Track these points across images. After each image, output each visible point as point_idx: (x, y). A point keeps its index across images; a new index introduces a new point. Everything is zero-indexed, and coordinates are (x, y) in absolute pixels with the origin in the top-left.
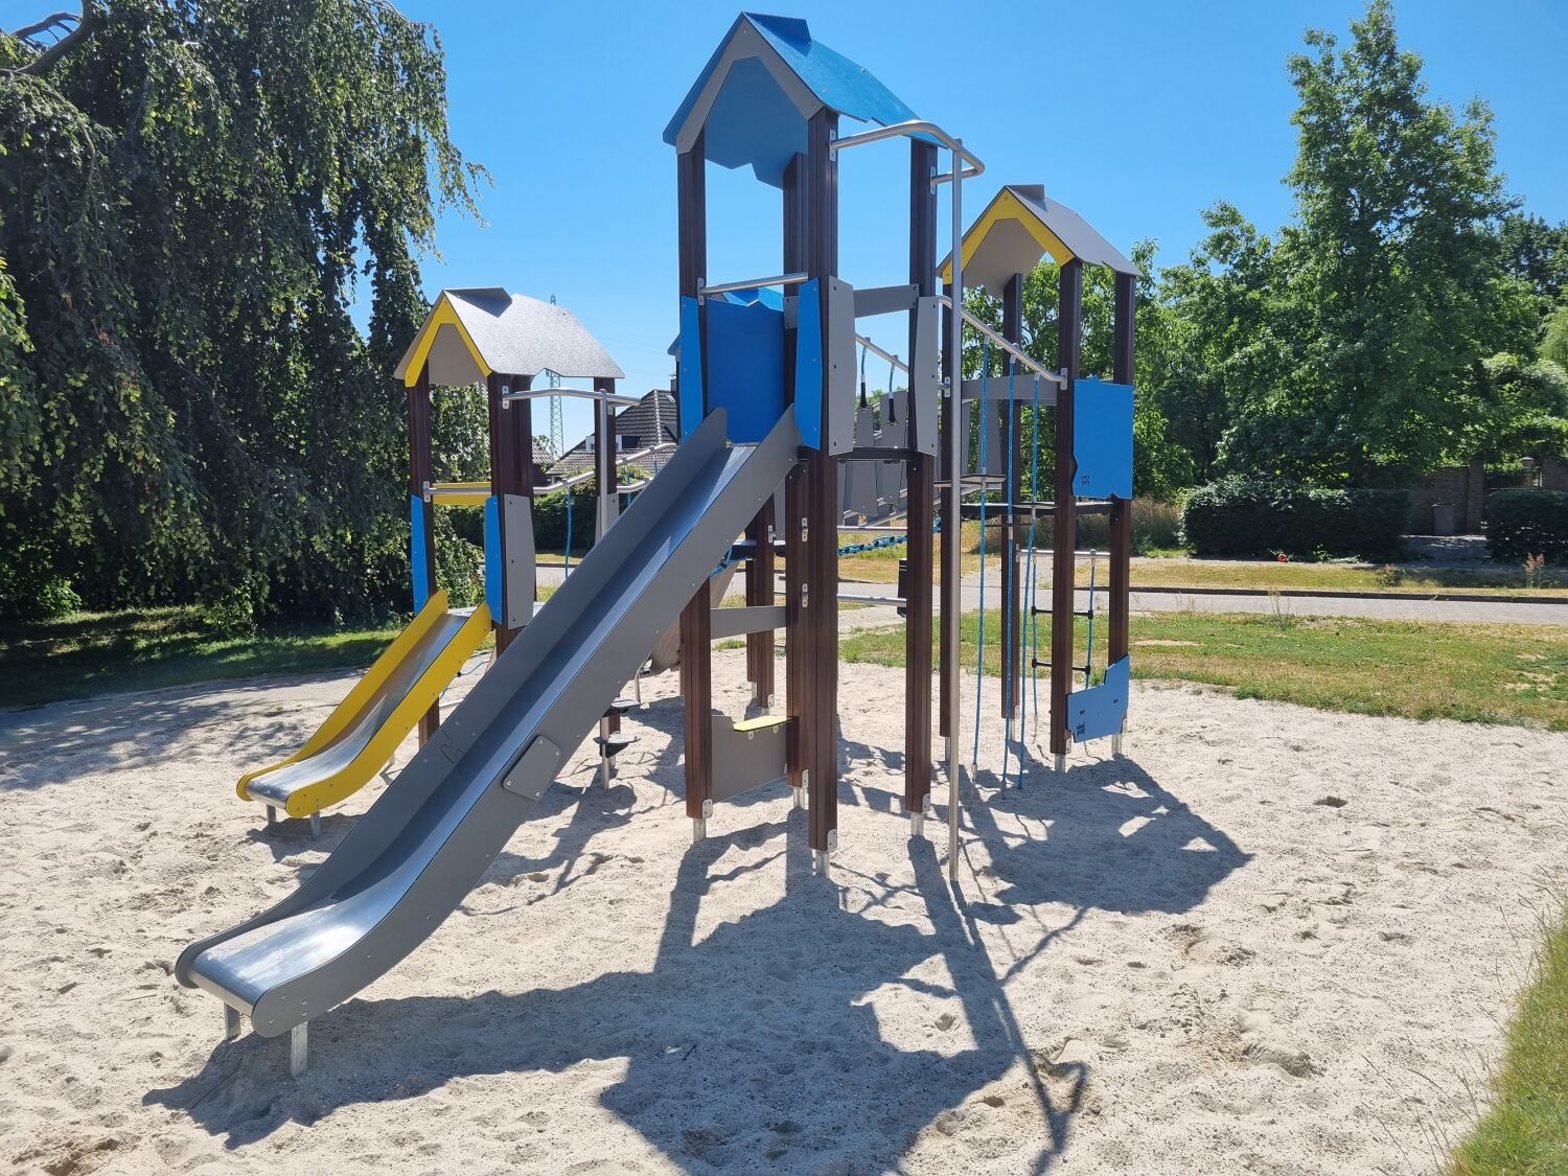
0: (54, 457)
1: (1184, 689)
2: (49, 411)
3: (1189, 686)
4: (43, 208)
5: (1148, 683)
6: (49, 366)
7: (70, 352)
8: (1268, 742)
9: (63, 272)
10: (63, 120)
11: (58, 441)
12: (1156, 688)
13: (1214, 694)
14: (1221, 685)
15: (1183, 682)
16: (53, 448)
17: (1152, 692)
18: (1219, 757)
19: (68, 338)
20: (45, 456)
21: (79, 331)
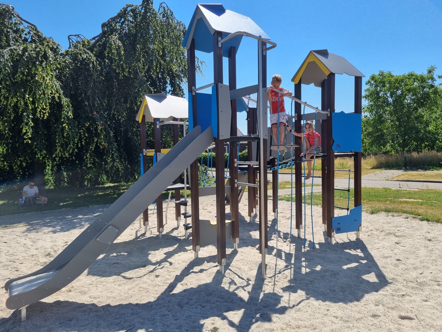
0: (81, 145)
1: (403, 216)
2: (81, 132)
3: (405, 215)
4: (82, 81)
5: (390, 214)
6: (81, 121)
7: (87, 117)
8: (418, 237)
9: (86, 97)
10: (89, 58)
11: (83, 140)
12: (393, 216)
13: (413, 219)
14: (416, 215)
15: (403, 214)
16: (81, 142)
17: (391, 217)
18: (396, 242)
19: (86, 114)
20: (79, 144)
21: (89, 112)
